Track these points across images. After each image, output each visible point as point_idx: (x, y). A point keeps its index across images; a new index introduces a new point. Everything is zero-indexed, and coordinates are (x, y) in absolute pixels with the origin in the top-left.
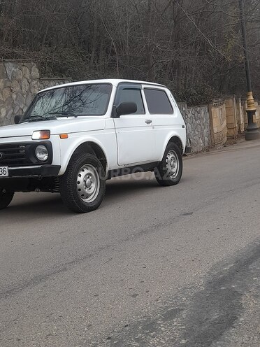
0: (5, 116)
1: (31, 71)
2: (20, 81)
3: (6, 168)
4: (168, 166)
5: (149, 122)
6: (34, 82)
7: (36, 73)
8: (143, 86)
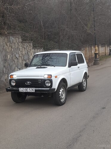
0: (9, 58)
1: (18, 39)
2: (15, 43)
3: (34, 88)
4: (83, 84)
5: (79, 67)
6: (20, 44)
7: (20, 40)
8: (76, 53)
